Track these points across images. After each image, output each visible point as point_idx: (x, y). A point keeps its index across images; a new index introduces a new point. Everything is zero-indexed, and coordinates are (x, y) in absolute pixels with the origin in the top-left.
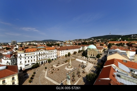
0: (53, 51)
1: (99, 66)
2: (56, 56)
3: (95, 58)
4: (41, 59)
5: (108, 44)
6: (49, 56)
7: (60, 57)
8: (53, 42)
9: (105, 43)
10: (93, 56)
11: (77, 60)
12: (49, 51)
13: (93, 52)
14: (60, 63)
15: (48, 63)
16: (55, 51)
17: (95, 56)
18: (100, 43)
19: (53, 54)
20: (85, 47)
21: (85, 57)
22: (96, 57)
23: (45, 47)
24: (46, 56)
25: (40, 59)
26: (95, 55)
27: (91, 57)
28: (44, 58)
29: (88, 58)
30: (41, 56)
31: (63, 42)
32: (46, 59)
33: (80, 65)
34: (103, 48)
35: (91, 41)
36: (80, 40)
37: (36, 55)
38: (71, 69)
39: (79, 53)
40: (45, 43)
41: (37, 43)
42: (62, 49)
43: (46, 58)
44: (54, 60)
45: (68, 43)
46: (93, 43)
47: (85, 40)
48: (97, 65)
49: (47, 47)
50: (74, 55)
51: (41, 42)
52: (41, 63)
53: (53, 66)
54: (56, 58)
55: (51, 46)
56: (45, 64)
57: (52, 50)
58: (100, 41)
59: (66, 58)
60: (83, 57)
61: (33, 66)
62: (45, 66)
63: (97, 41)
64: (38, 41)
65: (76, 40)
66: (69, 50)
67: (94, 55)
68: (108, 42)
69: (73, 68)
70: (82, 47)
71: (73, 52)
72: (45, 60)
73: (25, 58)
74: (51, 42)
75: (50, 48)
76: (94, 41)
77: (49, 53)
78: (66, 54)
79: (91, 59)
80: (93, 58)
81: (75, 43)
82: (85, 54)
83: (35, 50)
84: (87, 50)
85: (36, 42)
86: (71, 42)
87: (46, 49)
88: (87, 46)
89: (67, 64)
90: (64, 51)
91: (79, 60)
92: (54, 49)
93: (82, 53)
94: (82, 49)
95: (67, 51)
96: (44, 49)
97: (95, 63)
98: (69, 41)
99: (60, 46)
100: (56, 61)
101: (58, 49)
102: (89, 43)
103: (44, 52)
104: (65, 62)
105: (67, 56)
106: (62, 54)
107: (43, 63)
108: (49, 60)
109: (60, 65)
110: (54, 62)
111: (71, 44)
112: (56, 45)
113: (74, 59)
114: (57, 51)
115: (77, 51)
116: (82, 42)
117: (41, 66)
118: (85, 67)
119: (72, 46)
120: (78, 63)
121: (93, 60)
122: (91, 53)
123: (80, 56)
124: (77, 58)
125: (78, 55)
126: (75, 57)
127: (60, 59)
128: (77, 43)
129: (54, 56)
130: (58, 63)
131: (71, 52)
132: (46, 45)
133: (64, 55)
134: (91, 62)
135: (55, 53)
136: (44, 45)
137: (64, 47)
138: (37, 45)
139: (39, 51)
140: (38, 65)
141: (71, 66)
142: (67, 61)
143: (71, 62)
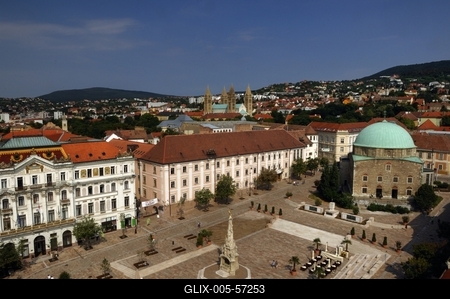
0: (113, 170)
1: (423, 263)
2: (132, 201)
3: (401, 211)
4: (29, 222)
6: (84, 200)
7: (158, 208)
8: (113, 104)
10: (387, 197)
11: (280, 225)
12: (86, 168)
13: (389, 173)
14: (158, 247)
15: (81, 249)
16: (126, 167)
17: (402, 197)
18: (444, 109)
19: (108, 187)
20: (339, 138)
21: (332, 205)
22: (412, 202)
24: (65, 202)
25: (22, 218)
26: (400, 190)
27: (378, 203)
28: (51, 213)
29: (356, 212)
30: (28, 202)
31: (184, 101)
32: (64, 222)
33: (295, 260)
35: (383, 92)
36: (308, 87)
40: (57, 115)
43: (64, 211)
44: (119, 226)
45: (220, 109)
46: (392, 112)
47: (345, 87)
49: (71, 142)
50: (262, 197)
52: (31, 247)
54: (132, 214)
55: (101, 135)
56: (62, 255)
58: (444, 98)
59: (202, 215)
60: (319, 209)
62: (59, 267)
63: (421, 95)
64: (13, 102)
65: (279, 88)
66: (223, 161)
67: (395, 193)
70: (315, 140)
71: (252, 177)
72: (60, 225)
74: (99, 108)
75: (93, 144)
76: (402, 94)
77: (82, 180)
78: (202, 185)
79: (379, 219)
80: (389, 209)
81: (274, 113)
84: (348, 159)
86: (240, 101)
87: (59, 152)
88: (351, 132)
89: (211, 253)
90: (190, 166)
91: (292, 228)
92: (120, 155)
93: (316, 183)
94: (320, 152)
95: (207, 165)
96: (49, 154)
97: (398, 244)
98: (231, 94)
99: (160, 129)
100: (133, 234)
101: (147, 150)
102: (371, 112)
103: (49, 177)
104: (195, 241)
105: (212, 201)
106: (173, 190)
107: (47, 248)
108: (86, 228)
109: (163, 261)
110: (121, 242)
111: (239, 117)
112: (137, 129)
113: (259, 222)
114: (141, 168)
115: (282, 166)
116: (319, 99)
117: (33, 267)
118: (332, 268)
119: (249, 129)
120: (286, 245)
121: (389, 226)
122: (380, 179)
123: (303, 203)
124: (280, 214)
125: (289, 195)
126: (263, 208)
127: (161, 222)
128: (283, 107)
129: (120, 203)
130: (147, 250)
131: (242, 173)
132: (65, 128)
133: (185, 195)
134: (374, 240)
135: (126, 183)
136: (53, 129)
137: (189, 136)
138: (7, 131)
139: (14, 172)
140: (11, 260)
141: (233, 268)
142: (211, 237)
143: (237, 243)
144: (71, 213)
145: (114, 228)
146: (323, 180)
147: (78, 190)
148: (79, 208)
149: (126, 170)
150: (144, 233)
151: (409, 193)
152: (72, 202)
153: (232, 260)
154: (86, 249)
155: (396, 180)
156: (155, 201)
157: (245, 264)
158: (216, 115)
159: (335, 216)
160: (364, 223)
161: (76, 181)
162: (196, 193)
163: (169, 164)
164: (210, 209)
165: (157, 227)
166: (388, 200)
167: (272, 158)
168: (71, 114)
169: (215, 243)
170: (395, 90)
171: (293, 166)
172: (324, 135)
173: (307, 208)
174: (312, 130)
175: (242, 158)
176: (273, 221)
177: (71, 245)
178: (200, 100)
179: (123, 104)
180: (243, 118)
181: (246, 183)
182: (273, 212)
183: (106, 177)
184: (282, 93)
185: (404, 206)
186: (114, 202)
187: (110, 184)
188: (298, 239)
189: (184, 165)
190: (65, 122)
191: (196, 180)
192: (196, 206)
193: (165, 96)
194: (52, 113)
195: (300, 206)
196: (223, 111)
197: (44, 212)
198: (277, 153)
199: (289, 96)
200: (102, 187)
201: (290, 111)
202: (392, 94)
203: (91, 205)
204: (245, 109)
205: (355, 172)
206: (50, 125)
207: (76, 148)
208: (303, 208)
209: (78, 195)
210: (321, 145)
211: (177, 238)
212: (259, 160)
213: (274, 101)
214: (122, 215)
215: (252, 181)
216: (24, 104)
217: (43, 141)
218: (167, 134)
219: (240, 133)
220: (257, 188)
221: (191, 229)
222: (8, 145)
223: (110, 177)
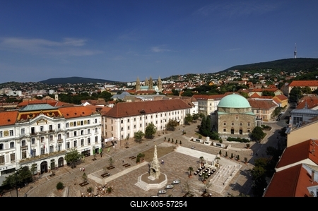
0: (89, 122)
1: (261, 169)
2: (99, 139)
3: (245, 141)
4: (38, 153)
5: (290, 89)
6: (72, 139)
7: (114, 143)
8: (85, 86)
9: (279, 87)
10: (237, 133)
11: (180, 150)
12: (73, 121)
13: (237, 121)
14: (114, 164)
15: (69, 168)
16: (96, 120)
17: (245, 134)
18: (263, 87)
19: (85, 131)
20: (209, 103)
21: (208, 138)
22: (251, 136)
23: (53, 104)
24: (60, 141)
25: (33, 152)
26: (244, 130)
27: (232, 137)
28: (52, 147)
29: (221, 142)
30: (37, 142)
31: (125, 85)
32: (59, 152)
33: (191, 169)
34: (272, 105)
35: (230, 79)
36: (190, 77)
37: (18, 136)
38: (159, 186)
39: (188, 127)
40: (51, 92)
41: (19, 89)
42: (123, 111)
43: (59, 146)
44: (92, 153)
45: (145, 89)
46: (237, 89)
47: (210, 77)
48: (251, 167)
49: (64, 106)
50: (170, 135)
51: (37, 86)
52: (39, 168)
53: (90, 176)
54: (99, 146)
55: (79, 103)
56: (57, 172)
57: (81, 116)
58: (263, 81)
59: (138, 145)
60: (201, 141)
61: (9, 179)
62: (56, 180)
63: (251, 80)
64: (24, 84)
65: (175, 77)
66: (149, 116)
67: (241, 131)
68: (290, 81)
69: (166, 182)
70: (196, 104)
71: (164, 124)
72: (56, 154)
74: (76, 88)
75: (76, 108)
76: (240, 80)
77: (70, 128)
78: (138, 129)
79: (233, 146)
80: (238, 140)
81: (173, 91)
82: (207, 127)
83: (13, 120)
84: (215, 113)
85: (16, 86)
86: (155, 85)
87: (57, 112)
88: (215, 100)
89: (145, 166)
90: (132, 118)
91: (187, 151)
92: (93, 114)
93: (198, 126)
94: (199, 110)
95: (141, 118)
96: (51, 114)
97: (246, 159)
98: (150, 81)
99: (113, 99)
100: (100, 157)
101: (107, 111)
102: (224, 90)
103: (51, 126)
104: (135, 160)
105: (143, 138)
106: (122, 132)
107: (48, 168)
108: (72, 155)
109: (118, 172)
110: (93, 163)
111: (155, 93)
112: (99, 99)
113: (169, 148)
114: (104, 120)
115: (180, 118)
116: (196, 83)
117: (40, 180)
118: (211, 173)
119: (161, 99)
120: (185, 161)
121: (239, 150)
122: (233, 124)
123: (192, 138)
124: (181, 143)
125: (184, 133)
126: (171, 140)
127: (116, 150)
128: (178, 88)
129: (93, 140)
130: (108, 166)
131: (159, 122)
132: (57, 99)
133: (129, 135)
134: (232, 157)
135: (96, 129)
136: (49, 99)
137: (129, 103)
138: (21, 101)
139: (30, 124)
140: (26, 177)
141: (158, 175)
142: (144, 158)
143: (159, 160)
144: (64, 147)
145: (89, 155)
146: (202, 125)
147: (68, 134)
148: (68, 144)
149: (96, 122)
150: (106, 157)
151: (249, 131)
152: (64, 141)
153: (157, 170)
154: (72, 168)
155: (241, 124)
156: (113, 138)
157: (163, 172)
158: (143, 92)
159: (210, 144)
160: (226, 148)
161: (67, 129)
162: (135, 133)
163: (120, 118)
164: (143, 142)
165: (113, 153)
166: (238, 136)
167: (174, 114)
168: (59, 91)
169: (146, 161)
170: (237, 78)
171: (186, 118)
172: (201, 101)
173: (195, 140)
174: (195, 99)
175: (159, 114)
176: (177, 147)
177: (63, 166)
178: (134, 84)
179: (91, 86)
180: (158, 93)
181: (161, 127)
182: (177, 143)
183: (84, 126)
184: (177, 80)
185: (246, 138)
186: (89, 140)
187: (87, 130)
188: (191, 157)
189: (128, 118)
190: (57, 96)
191: (135, 126)
192: (135, 140)
193: (114, 82)
194: (48, 91)
197: (47, 147)
198: (177, 111)
199: (180, 82)
200: (82, 132)
201: (181, 89)
202: (235, 80)
203: (75, 142)
204: (158, 89)
205: (219, 121)
206: (48, 97)
207: (67, 110)
208: (192, 140)
209: (68, 136)
210: (199, 107)
211: (125, 159)
212: (168, 115)
213: (173, 84)
214: (94, 147)
215: (164, 126)
216: (31, 86)
217: (48, 106)
218: (117, 102)
219: (158, 101)
220: (167, 130)
221: (133, 154)
222: (25, 109)
223: (87, 125)
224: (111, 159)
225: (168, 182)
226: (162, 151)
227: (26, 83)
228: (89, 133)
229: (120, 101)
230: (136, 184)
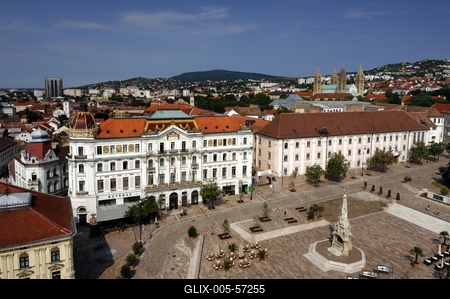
0: (234, 142)
2: (249, 170)
4: (167, 180)
6: (210, 165)
7: (271, 179)
8: (230, 84)
11: (395, 209)
12: (212, 138)
14: (271, 215)
15: (205, 208)
16: (245, 140)
19: (229, 156)
23: (187, 111)
24: (195, 166)
25: (162, 176)
28: (184, 174)
30: (167, 163)
31: (294, 82)
32: (193, 183)
33: (418, 251)
36: (429, 66)
37: (144, 154)
38: (349, 268)
39: (416, 168)
40: (186, 93)
41: (147, 88)
42: (287, 128)
43: (194, 174)
44: (237, 191)
45: (330, 90)
49: (201, 115)
50: (375, 178)
51: (168, 84)
52: (167, 201)
53: (233, 226)
54: (248, 182)
55: (222, 110)
56: (190, 211)
57: (224, 132)
59: (312, 189)
61: (132, 210)
62: (188, 222)
64: (153, 81)
65: (393, 68)
66: (335, 140)
69: (362, 264)
70: (440, 123)
71: (365, 157)
72: (190, 185)
73: (100, 166)
74: (219, 87)
75: (219, 118)
77: (209, 148)
78: (313, 162)
81: (388, 94)
83: (139, 130)
85: (144, 84)
86: (349, 83)
87: (192, 123)
89: (323, 228)
90: (303, 142)
91: (411, 216)
92: (241, 129)
93: (442, 169)
94: (446, 136)
95: (319, 142)
96: (184, 125)
98: (341, 74)
99: (272, 107)
101: (263, 126)
103: (184, 143)
104: (306, 214)
105: (322, 178)
106: (285, 163)
107: (179, 204)
108: (210, 190)
109: (276, 229)
110: (239, 206)
111: (350, 97)
112: (252, 106)
114: (258, 141)
115: (400, 148)
116: (443, 79)
117: (168, 218)
119: (362, 110)
120: (405, 233)
123: (425, 190)
124: (398, 198)
125: (407, 180)
127: (273, 192)
128: (398, 88)
129: (239, 171)
130: (262, 216)
131: (354, 152)
132: (192, 104)
133: (297, 169)
135: (245, 153)
136: (183, 104)
137: (299, 115)
138: (149, 105)
139: (158, 138)
140: (152, 210)
141: (347, 248)
142: (323, 213)
143: (351, 223)
144: (199, 177)
145: (233, 193)
147: (205, 157)
148: (205, 172)
149: (245, 142)
150: (259, 200)
152: (200, 166)
153: (346, 239)
154: (209, 208)
156: (270, 172)
157: (358, 245)
158: (326, 95)
161: (204, 149)
162: (308, 168)
163: (283, 139)
164: (321, 184)
165: (270, 196)
167: (388, 140)
168: (196, 92)
169: (326, 219)
171: (413, 149)
173: (431, 196)
174: (436, 112)
175: (355, 138)
176: (389, 205)
177: (197, 203)
178: (310, 81)
179: (239, 84)
180: (355, 99)
181: (359, 162)
182: (389, 195)
183: (228, 147)
184: (398, 74)
186: (234, 170)
187: (231, 153)
188: (420, 228)
189: (297, 141)
190: (192, 99)
191: (308, 155)
192: (307, 181)
193: (276, 77)
194: (181, 91)
195: (421, 192)
196: (333, 92)
197: (178, 173)
198: (394, 135)
200: (225, 156)
201: (407, 92)
203: (215, 171)
204: (356, 90)
206: (181, 101)
207: (206, 121)
208: (425, 195)
209: (205, 161)
211: (289, 209)
212: (374, 141)
213: (388, 82)
214: (240, 182)
215: (365, 161)
216: (160, 83)
217: (180, 114)
218: (279, 112)
219: (354, 113)
220: (370, 169)
221: (302, 202)
222: (154, 116)
223: (231, 147)
224: (266, 206)
225: (367, 265)
226: (357, 207)
227: (156, 80)
228: (234, 159)
229: (285, 110)
230: (306, 256)
